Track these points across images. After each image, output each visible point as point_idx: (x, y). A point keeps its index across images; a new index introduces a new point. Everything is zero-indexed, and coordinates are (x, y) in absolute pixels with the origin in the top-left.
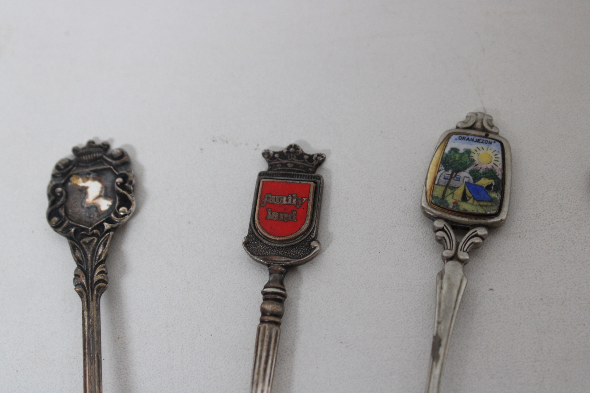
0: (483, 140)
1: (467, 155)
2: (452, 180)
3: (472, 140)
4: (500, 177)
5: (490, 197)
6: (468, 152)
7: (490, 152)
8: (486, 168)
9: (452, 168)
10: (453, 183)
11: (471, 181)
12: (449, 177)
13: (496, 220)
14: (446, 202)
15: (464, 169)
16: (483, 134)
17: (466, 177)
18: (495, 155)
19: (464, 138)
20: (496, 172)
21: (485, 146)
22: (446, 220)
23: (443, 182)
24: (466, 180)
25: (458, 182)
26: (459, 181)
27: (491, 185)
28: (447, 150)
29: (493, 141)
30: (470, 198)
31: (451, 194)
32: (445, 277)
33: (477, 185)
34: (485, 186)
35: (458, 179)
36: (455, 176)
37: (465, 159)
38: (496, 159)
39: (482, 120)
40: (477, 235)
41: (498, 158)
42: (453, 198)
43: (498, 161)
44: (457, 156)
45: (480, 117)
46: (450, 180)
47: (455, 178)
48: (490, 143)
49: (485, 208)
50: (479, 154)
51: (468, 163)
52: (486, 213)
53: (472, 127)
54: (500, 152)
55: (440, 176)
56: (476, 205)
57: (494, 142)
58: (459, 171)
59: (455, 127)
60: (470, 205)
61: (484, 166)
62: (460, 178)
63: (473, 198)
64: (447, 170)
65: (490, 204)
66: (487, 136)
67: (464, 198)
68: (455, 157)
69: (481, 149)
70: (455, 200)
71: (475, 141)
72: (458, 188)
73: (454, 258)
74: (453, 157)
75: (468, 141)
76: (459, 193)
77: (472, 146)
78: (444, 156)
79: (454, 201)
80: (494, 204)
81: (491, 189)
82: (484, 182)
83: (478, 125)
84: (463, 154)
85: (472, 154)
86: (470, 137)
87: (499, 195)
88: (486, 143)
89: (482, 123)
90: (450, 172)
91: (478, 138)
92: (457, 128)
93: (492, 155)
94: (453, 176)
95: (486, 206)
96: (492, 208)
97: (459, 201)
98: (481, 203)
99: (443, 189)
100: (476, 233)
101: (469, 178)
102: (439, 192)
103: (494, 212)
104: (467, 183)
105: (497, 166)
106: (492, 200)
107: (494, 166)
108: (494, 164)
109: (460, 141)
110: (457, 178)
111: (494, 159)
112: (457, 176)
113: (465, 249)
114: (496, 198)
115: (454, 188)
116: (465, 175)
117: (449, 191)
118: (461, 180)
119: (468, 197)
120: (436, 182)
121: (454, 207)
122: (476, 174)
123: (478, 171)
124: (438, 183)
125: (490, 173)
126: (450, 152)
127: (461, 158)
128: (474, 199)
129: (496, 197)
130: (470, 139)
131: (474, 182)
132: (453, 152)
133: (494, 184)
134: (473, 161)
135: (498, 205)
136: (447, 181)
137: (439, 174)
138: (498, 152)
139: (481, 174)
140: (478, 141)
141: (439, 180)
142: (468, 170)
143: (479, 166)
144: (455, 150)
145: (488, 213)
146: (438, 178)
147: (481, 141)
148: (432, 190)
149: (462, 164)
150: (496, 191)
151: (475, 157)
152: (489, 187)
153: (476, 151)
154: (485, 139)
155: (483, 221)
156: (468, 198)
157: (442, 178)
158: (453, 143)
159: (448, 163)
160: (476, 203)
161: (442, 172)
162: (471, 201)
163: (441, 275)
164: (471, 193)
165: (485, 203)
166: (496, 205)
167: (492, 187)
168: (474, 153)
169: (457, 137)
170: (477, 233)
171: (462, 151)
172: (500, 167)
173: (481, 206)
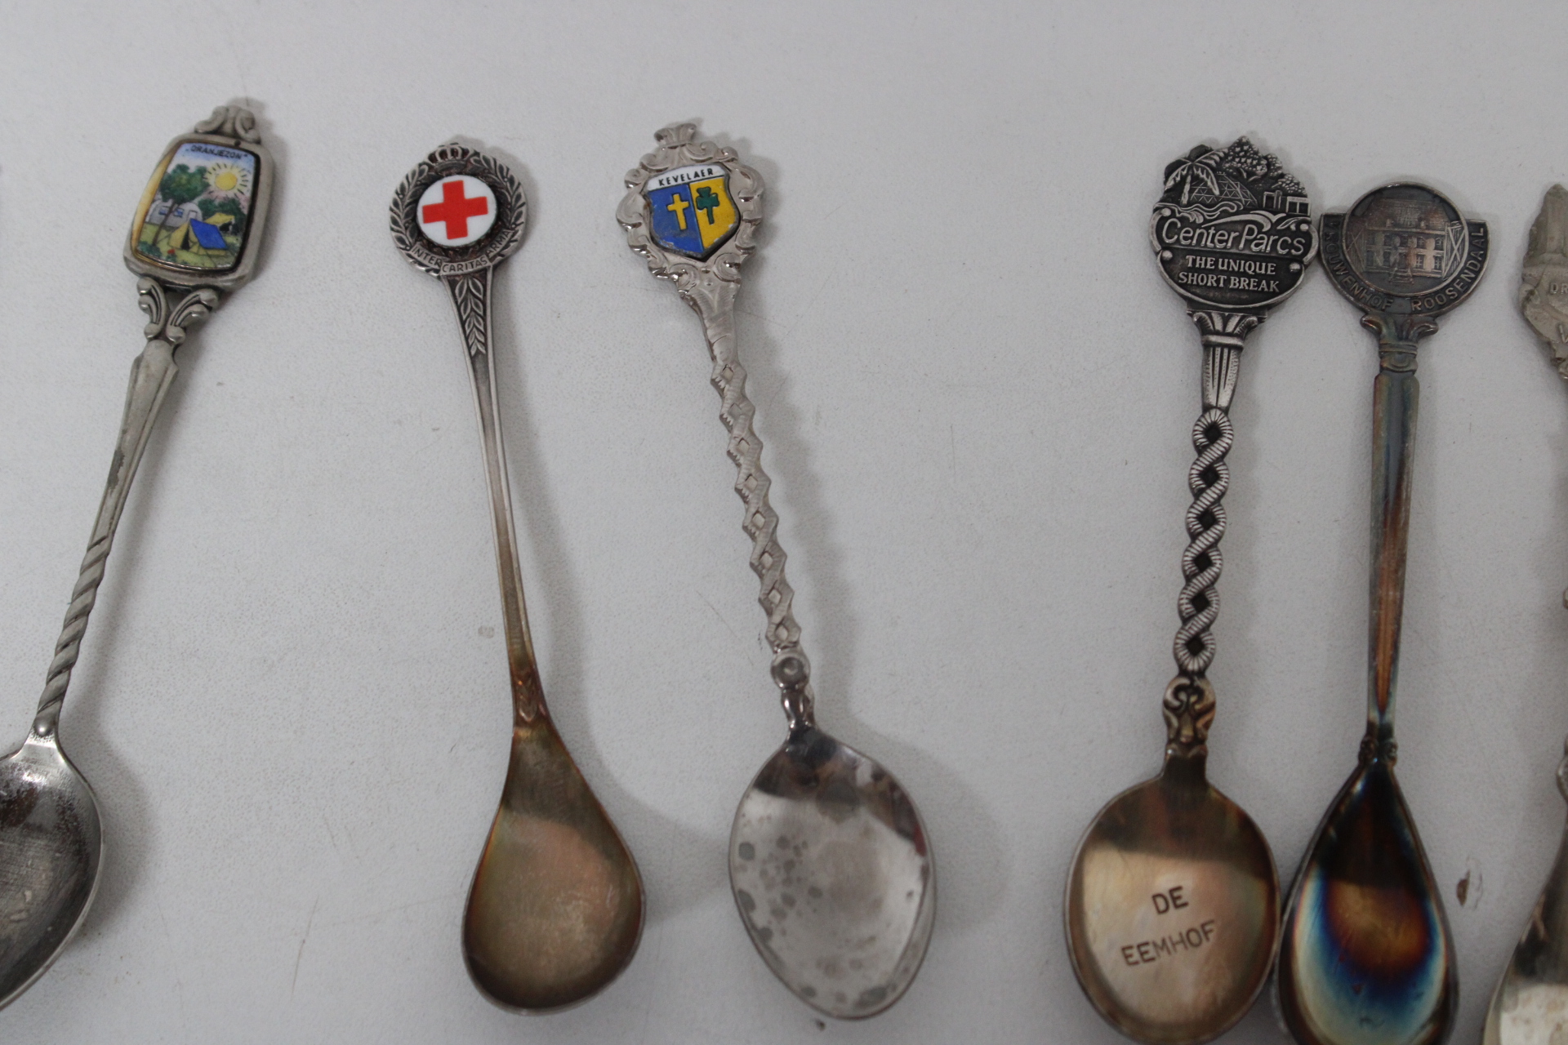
0: (228, 152)
1: (199, 177)
2: (171, 216)
3: (212, 152)
4: (245, 211)
5: (225, 242)
6: (202, 171)
7: (236, 172)
8: (224, 198)
9: (173, 197)
10: (173, 220)
11: (200, 218)
12: (166, 210)
13: (231, 277)
14: (158, 250)
15: (191, 199)
16: (232, 142)
17: (193, 211)
18: (243, 176)
19: (199, 149)
20: (240, 204)
21: (228, 162)
22: (156, 279)
23: (158, 219)
24: (192, 216)
25: (178, 219)
26: (181, 217)
27: (230, 224)
28: (170, 169)
29: (244, 153)
30: (194, 243)
31: (166, 237)
32: (143, 364)
33: (207, 224)
34: (219, 225)
35: (180, 215)
36: (176, 210)
37: (196, 183)
38: (243, 183)
39: (234, 119)
40: (199, 302)
41: (247, 181)
42: (168, 244)
43: (245, 186)
44: (185, 177)
45: (232, 114)
46: (167, 216)
47: (176, 214)
48: (239, 157)
49: (215, 260)
50: (217, 175)
51: (199, 188)
52: (216, 267)
53: (218, 131)
54: (252, 170)
55: (155, 210)
56: (203, 255)
57: (246, 156)
58: (181, 201)
59: (192, 130)
60: (192, 255)
61: (222, 194)
62: (182, 213)
63: (198, 245)
64: (165, 200)
65: (222, 253)
66: (237, 146)
67: (186, 245)
68: (181, 178)
69: (223, 167)
70: (172, 247)
71: (216, 154)
72: (178, 228)
73: (160, 336)
74: (177, 179)
75: (205, 154)
76: (178, 236)
77: (209, 162)
78: (166, 177)
79: (170, 248)
80: (229, 254)
81: (228, 230)
82: (219, 219)
83: (228, 128)
84: (192, 175)
85: (207, 175)
86: (210, 147)
87: (240, 239)
88: (232, 157)
89: (234, 124)
90: (170, 203)
91: (221, 148)
92: (196, 132)
93: (238, 176)
94: (174, 209)
95: (218, 257)
96: (226, 260)
97: (177, 249)
98: (210, 252)
99: (155, 229)
100: (197, 299)
101: (196, 212)
102: (148, 236)
103: (228, 265)
104: (194, 222)
105: (242, 193)
106: (227, 248)
107: (239, 194)
108: (239, 190)
109: (191, 153)
110: (179, 212)
111: (240, 182)
112: (179, 210)
113: (177, 324)
114: (233, 245)
115: (173, 229)
116: (192, 209)
117: (164, 233)
118: (184, 216)
119: (192, 242)
120: (147, 219)
121: (168, 257)
122: (208, 209)
123: (211, 202)
124: (150, 219)
125: (230, 206)
126: (174, 171)
127: (189, 181)
128: (201, 245)
129: (235, 242)
130: (208, 150)
131: (204, 219)
132: (179, 171)
133: (233, 222)
134: (208, 185)
135: (236, 254)
136: (163, 217)
137: (154, 206)
138: (249, 171)
139: (216, 207)
140: (221, 154)
141: (151, 216)
142: (197, 200)
143: (215, 194)
144: (183, 168)
145: (220, 266)
146: (150, 213)
147: (225, 153)
148: (140, 231)
149: (189, 190)
150: (235, 233)
151: (211, 179)
152: (225, 228)
153: (214, 169)
154: (231, 150)
155: (210, 280)
156: (191, 244)
157: (157, 213)
158: (181, 158)
159: (169, 189)
160: (202, 252)
161: (157, 203)
162: (195, 249)
163: (138, 362)
164: (196, 236)
165: (216, 252)
166: (232, 254)
167: (231, 228)
168: (210, 173)
169: (188, 146)
170: (199, 299)
171: (192, 169)
172: (248, 194)
173: (210, 256)
